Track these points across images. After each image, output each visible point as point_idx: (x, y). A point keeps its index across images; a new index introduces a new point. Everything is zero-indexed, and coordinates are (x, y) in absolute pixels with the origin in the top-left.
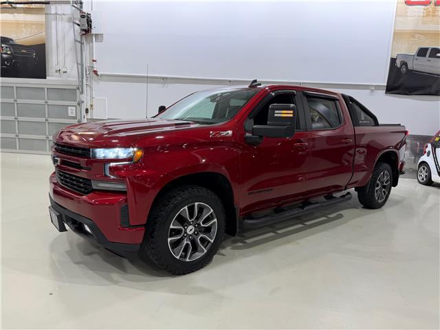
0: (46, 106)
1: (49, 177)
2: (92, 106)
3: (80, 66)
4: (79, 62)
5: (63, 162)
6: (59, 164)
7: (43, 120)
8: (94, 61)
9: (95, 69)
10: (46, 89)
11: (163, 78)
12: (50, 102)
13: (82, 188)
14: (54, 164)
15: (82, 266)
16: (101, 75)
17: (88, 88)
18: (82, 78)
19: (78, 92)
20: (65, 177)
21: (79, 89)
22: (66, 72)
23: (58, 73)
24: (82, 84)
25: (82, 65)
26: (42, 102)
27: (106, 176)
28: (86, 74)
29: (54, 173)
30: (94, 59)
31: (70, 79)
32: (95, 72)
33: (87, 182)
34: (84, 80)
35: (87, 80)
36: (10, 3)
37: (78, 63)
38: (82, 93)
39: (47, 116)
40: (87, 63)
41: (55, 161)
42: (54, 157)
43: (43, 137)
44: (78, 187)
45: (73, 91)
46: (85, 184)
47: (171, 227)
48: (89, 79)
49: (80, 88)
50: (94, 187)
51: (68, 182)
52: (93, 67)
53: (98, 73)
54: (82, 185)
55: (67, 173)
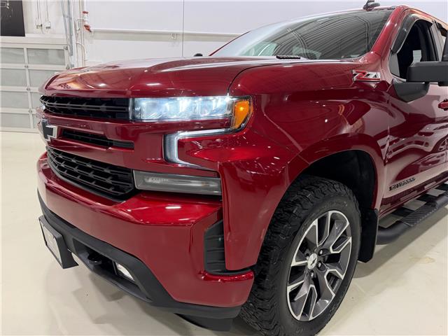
0: (27, 72)
1: (36, 162)
3: (67, 19)
4: (66, 13)
5: (64, 133)
6: (55, 136)
7: (24, 89)
8: (84, 12)
9: (86, 23)
10: (25, 50)
11: (173, 34)
12: (31, 67)
13: (108, 186)
14: (46, 137)
15: (107, 326)
16: (95, 31)
17: (79, 49)
18: (71, 36)
19: (66, 53)
20: (68, 163)
21: (67, 49)
22: (49, 28)
23: (39, 30)
24: (71, 43)
25: (70, 19)
26: (22, 66)
27: (168, 161)
28: (76, 30)
29: (45, 155)
30: (86, 10)
31: (55, 36)
32: (87, 27)
33: (122, 175)
34: (74, 37)
35: (77, 37)
37: (64, 16)
38: (71, 54)
39: (28, 84)
40: (76, 16)
41: (47, 132)
42: (44, 124)
43: (26, 111)
44: (98, 182)
45: (60, 53)
46: (115, 178)
47: (294, 263)
48: (79, 37)
49: (69, 48)
50: (139, 186)
51: (76, 174)
52: (83, 21)
53: (91, 29)
54: (109, 181)
55: (72, 156)
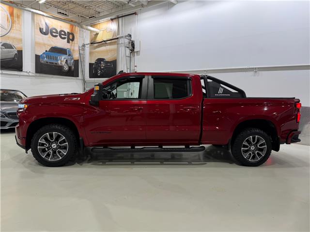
2: (134, 91)
25: (130, 69)
30: (136, 65)
36: (104, 41)
47: (39, 141)
